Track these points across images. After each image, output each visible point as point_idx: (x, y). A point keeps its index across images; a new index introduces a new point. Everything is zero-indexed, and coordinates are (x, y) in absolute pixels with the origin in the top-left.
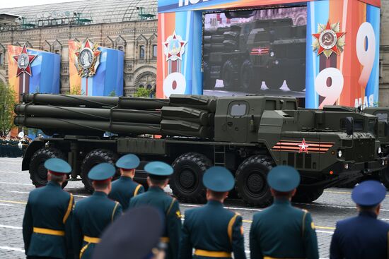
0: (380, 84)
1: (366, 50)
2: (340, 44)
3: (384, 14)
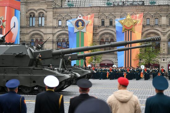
0: (20, 41)
2: (4, 25)
3: (21, 13)
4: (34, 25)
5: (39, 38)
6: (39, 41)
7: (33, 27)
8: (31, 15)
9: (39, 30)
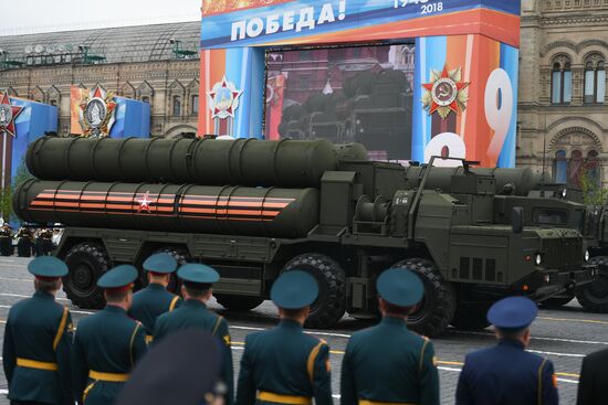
0: (517, 158)
1: (499, 108)
2: (462, 100)
3: (524, 58)
4: (567, 98)
5: (584, 147)
6: (584, 155)
7: (563, 105)
8: (557, 65)
9: (586, 116)
